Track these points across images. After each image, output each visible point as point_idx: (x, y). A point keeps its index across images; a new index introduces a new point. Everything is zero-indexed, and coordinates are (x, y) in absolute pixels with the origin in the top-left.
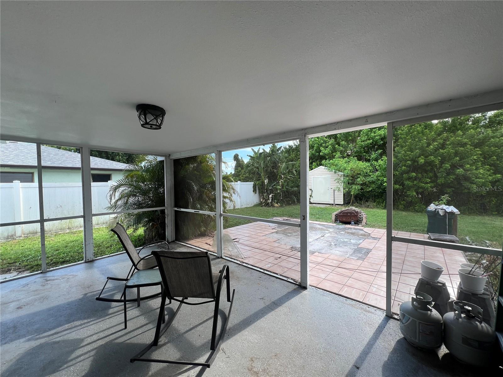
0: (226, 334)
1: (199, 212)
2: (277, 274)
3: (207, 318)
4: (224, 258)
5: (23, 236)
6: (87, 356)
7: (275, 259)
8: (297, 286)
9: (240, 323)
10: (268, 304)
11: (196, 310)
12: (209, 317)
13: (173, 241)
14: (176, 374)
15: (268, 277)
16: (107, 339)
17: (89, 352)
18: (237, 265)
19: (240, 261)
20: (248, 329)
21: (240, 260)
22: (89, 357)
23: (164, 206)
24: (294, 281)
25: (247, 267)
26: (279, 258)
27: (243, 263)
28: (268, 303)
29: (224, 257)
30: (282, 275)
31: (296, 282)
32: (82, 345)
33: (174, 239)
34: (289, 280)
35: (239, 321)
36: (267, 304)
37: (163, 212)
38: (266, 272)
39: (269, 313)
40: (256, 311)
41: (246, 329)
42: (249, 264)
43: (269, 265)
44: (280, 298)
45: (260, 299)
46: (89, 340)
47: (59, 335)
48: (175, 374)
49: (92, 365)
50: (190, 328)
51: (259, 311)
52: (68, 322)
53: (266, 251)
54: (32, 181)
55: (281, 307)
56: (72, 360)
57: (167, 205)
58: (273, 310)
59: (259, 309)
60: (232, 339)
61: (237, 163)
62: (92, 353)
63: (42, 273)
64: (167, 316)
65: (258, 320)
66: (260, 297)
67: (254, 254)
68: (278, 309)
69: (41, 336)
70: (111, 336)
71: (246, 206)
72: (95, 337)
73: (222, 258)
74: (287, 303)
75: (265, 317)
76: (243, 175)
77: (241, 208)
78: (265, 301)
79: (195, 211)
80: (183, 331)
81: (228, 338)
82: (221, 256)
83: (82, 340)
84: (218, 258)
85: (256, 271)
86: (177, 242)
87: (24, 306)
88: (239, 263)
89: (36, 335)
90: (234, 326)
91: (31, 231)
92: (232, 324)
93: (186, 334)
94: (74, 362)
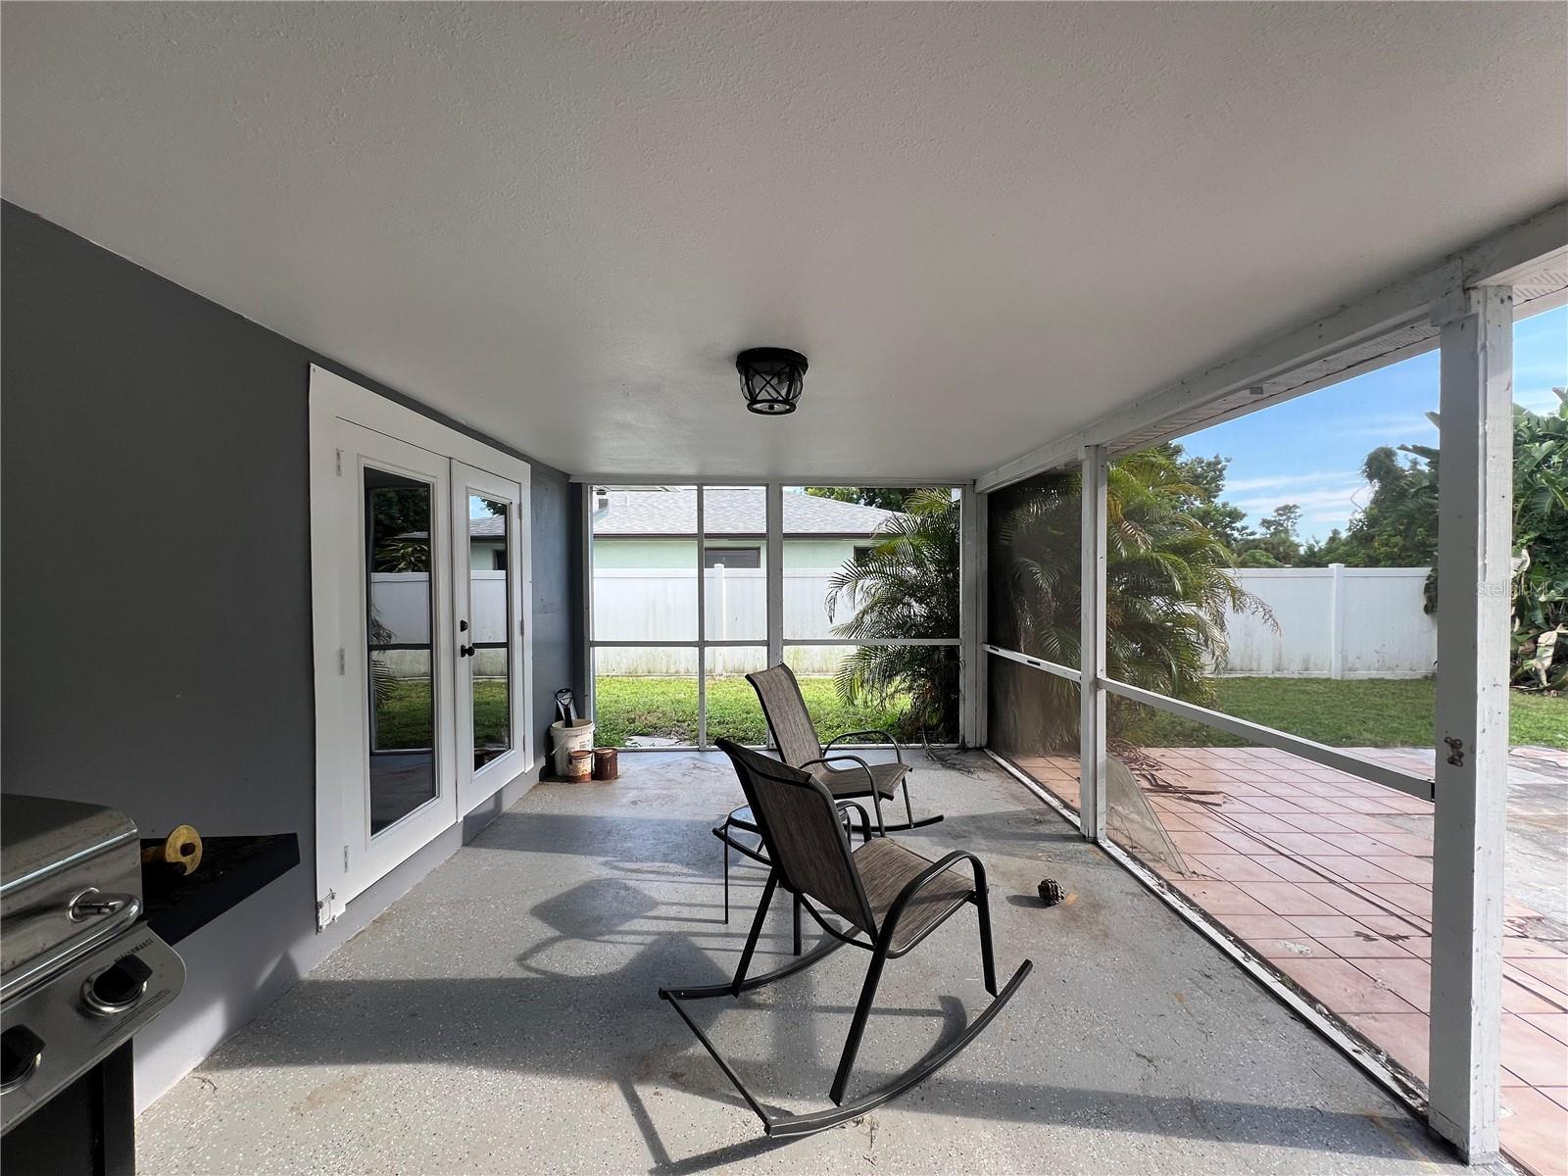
0: (917, 1088)
1: (1039, 664)
2: (1312, 1001)
3: (904, 1006)
4: (1104, 845)
5: (725, 674)
6: (639, 939)
7: (1358, 934)
8: (1401, 1114)
9: (991, 1086)
10: (1161, 1095)
11: (894, 966)
12: (909, 1007)
13: (979, 749)
14: (728, 1096)
15: (1254, 991)
16: (686, 927)
17: (648, 933)
18: (1137, 889)
19: (1159, 877)
20: (1000, 1126)
21: (1166, 875)
22: (641, 944)
23: (958, 636)
24: (1395, 1079)
25: (1175, 911)
26: (1389, 938)
27: (1172, 889)
28: (1160, 1089)
29: (1106, 844)
30: (1345, 1017)
31: (1407, 1090)
32: (648, 914)
33: (984, 742)
34: (1365, 1059)
35: (992, 1078)
36: (1153, 1093)
37: (952, 652)
38: (1253, 966)
39: (1132, 1129)
40: (1085, 1085)
41: (994, 1122)
42: (1192, 905)
43: (1296, 949)
44: (1238, 1107)
45: (1139, 1055)
46: (662, 911)
47: (641, 876)
48: (727, 1092)
49: (632, 963)
50: (840, 1005)
51: (1096, 1093)
52: (666, 858)
53: (1332, 882)
54: (757, 565)
55: (1216, 1143)
56: (619, 933)
57: (964, 633)
58: (1161, 1129)
59: (1100, 1088)
60: (925, 1115)
61: (1382, 488)
62: (649, 939)
63: (698, 750)
64: (818, 941)
65: (1063, 1122)
66: (1140, 1048)
67: (1250, 873)
68: (1194, 1142)
69: (621, 865)
70: (694, 924)
71: (1374, 674)
72: (673, 911)
73: (1095, 842)
74: (1264, 1148)
75: (1107, 1133)
76: (1390, 536)
77: (1346, 677)
78: (1154, 1074)
79: (1029, 662)
80: (820, 1001)
81: (914, 1107)
82: (1095, 837)
83: (656, 904)
84: (1083, 839)
85: (1208, 945)
86: (990, 753)
87: (641, 801)
88: (1152, 883)
89: (617, 861)
90: (961, 1084)
91: (736, 666)
92: (961, 1070)
93: (821, 1015)
94: (618, 938)
